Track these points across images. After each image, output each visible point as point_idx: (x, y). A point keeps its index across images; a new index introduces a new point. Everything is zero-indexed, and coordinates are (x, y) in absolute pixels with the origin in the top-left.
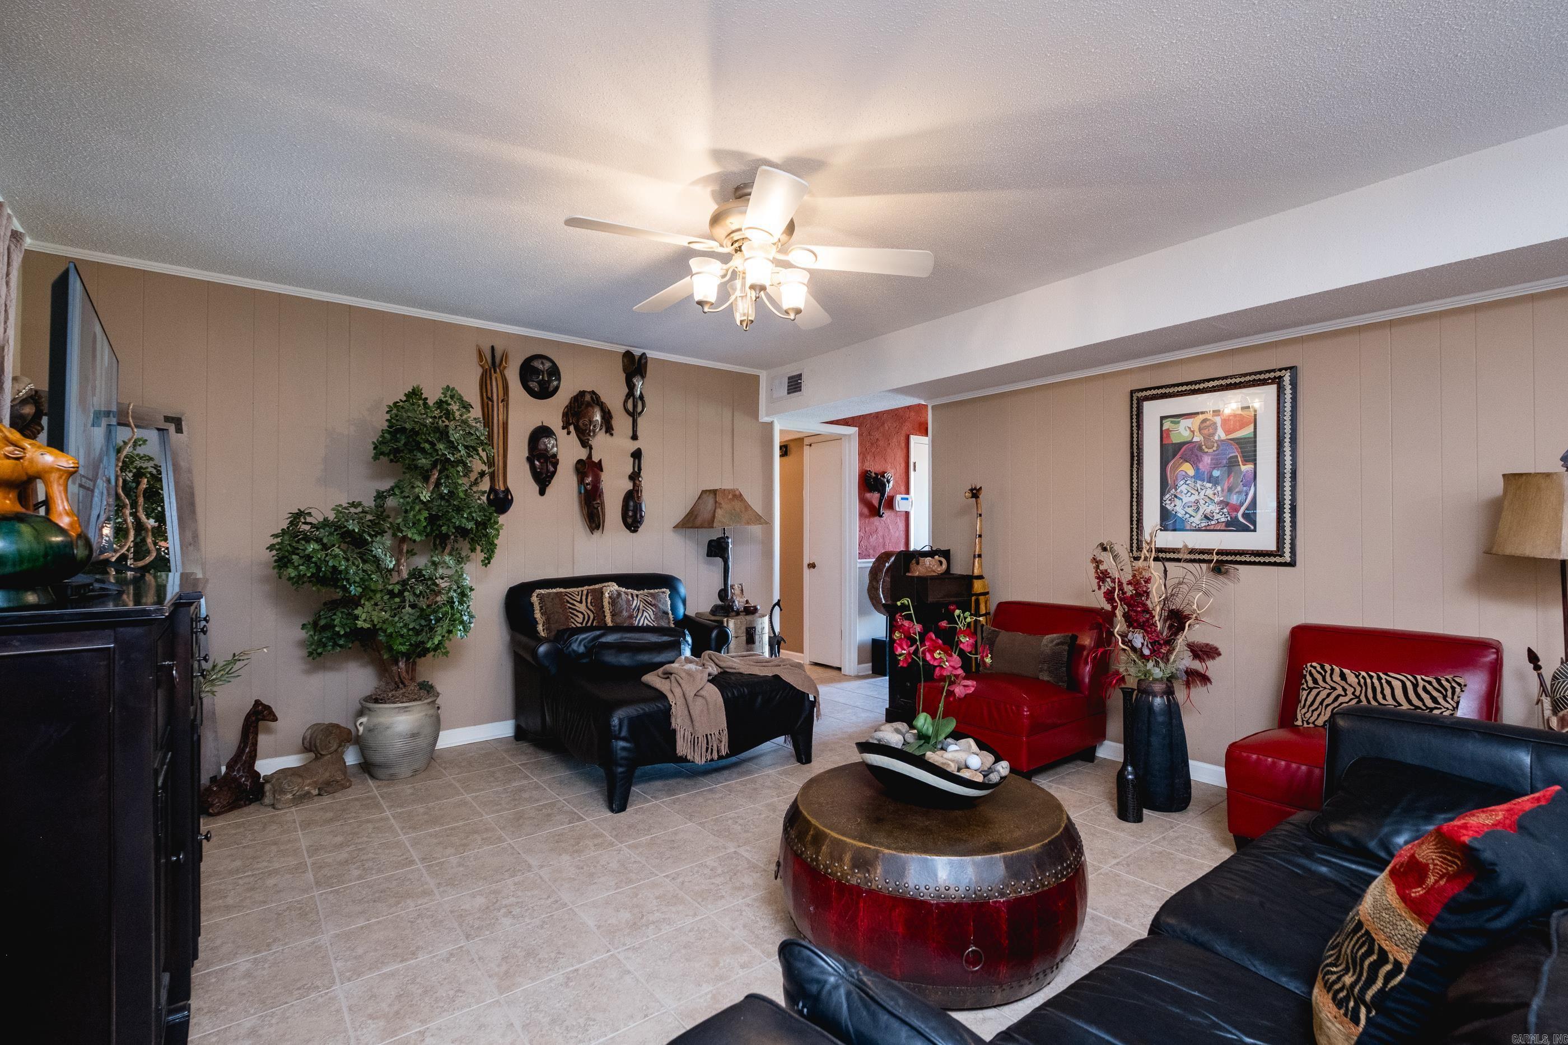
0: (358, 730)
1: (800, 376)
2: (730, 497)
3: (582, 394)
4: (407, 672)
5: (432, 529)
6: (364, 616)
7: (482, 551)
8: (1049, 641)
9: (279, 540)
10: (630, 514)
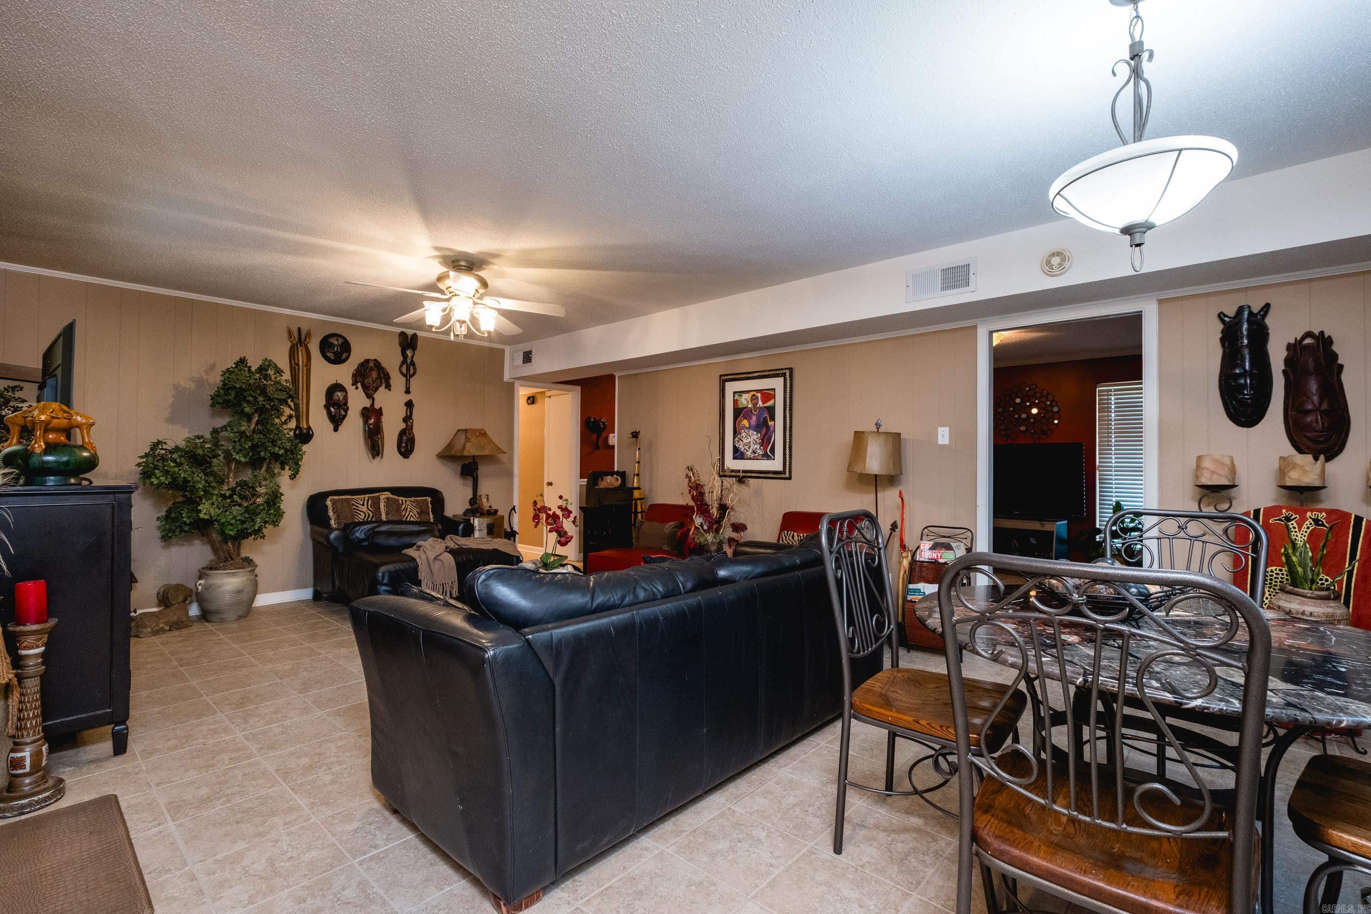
0: (197, 589)
1: (530, 352)
2: (477, 434)
3: (367, 361)
4: (234, 551)
5: (253, 454)
6: (204, 511)
7: (290, 469)
8: (669, 526)
9: (144, 460)
10: (404, 445)
